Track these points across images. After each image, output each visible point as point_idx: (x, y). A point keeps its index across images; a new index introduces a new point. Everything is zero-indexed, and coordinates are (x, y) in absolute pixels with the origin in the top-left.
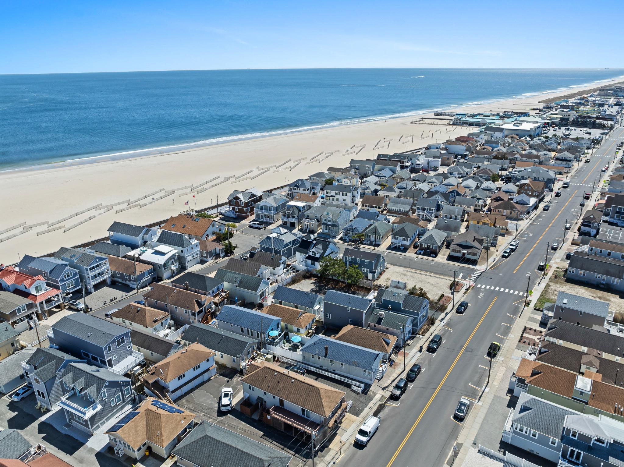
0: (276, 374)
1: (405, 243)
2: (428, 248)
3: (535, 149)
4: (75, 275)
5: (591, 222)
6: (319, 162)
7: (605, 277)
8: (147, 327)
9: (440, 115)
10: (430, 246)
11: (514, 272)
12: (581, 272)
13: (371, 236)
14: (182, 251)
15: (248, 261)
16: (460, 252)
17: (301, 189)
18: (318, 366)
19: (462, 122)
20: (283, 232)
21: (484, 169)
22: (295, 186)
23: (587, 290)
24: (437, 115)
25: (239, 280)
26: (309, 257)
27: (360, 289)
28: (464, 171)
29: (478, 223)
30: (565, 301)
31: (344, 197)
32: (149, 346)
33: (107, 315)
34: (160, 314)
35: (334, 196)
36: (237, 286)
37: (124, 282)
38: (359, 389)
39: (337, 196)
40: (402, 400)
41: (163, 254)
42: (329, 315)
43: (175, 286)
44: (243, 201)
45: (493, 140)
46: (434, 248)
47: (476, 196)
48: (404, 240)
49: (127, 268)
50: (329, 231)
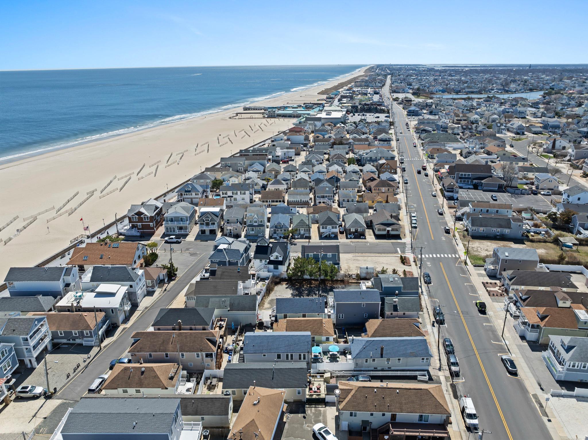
0: (375, 390)
1: (334, 230)
2: (356, 231)
3: (355, 133)
4: (10, 351)
5: (452, 188)
6: (178, 164)
7: (499, 230)
8: (167, 389)
9: (249, 109)
10: (358, 230)
11: (433, 239)
12: (481, 229)
13: (301, 230)
14: (131, 286)
15: (211, 280)
16: (385, 230)
17: (194, 194)
18: (373, 369)
19: (276, 114)
20: (231, 242)
21: (336, 155)
22: (186, 191)
23: (491, 242)
24: (246, 110)
25: (228, 303)
26: (271, 262)
27: (334, 283)
28: (321, 158)
29: (373, 202)
30: (507, 254)
31: (243, 196)
32: (197, 411)
33: (90, 391)
34: (170, 368)
35: (232, 197)
36: (229, 311)
37: (71, 341)
38: (425, 377)
39: (235, 196)
40: (462, 374)
41: (112, 295)
42: (342, 315)
43: (159, 329)
44: (149, 215)
45: (317, 129)
46: (361, 231)
47: (353, 179)
48: (333, 228)
49: (75, 323)
50: (255, 232)
